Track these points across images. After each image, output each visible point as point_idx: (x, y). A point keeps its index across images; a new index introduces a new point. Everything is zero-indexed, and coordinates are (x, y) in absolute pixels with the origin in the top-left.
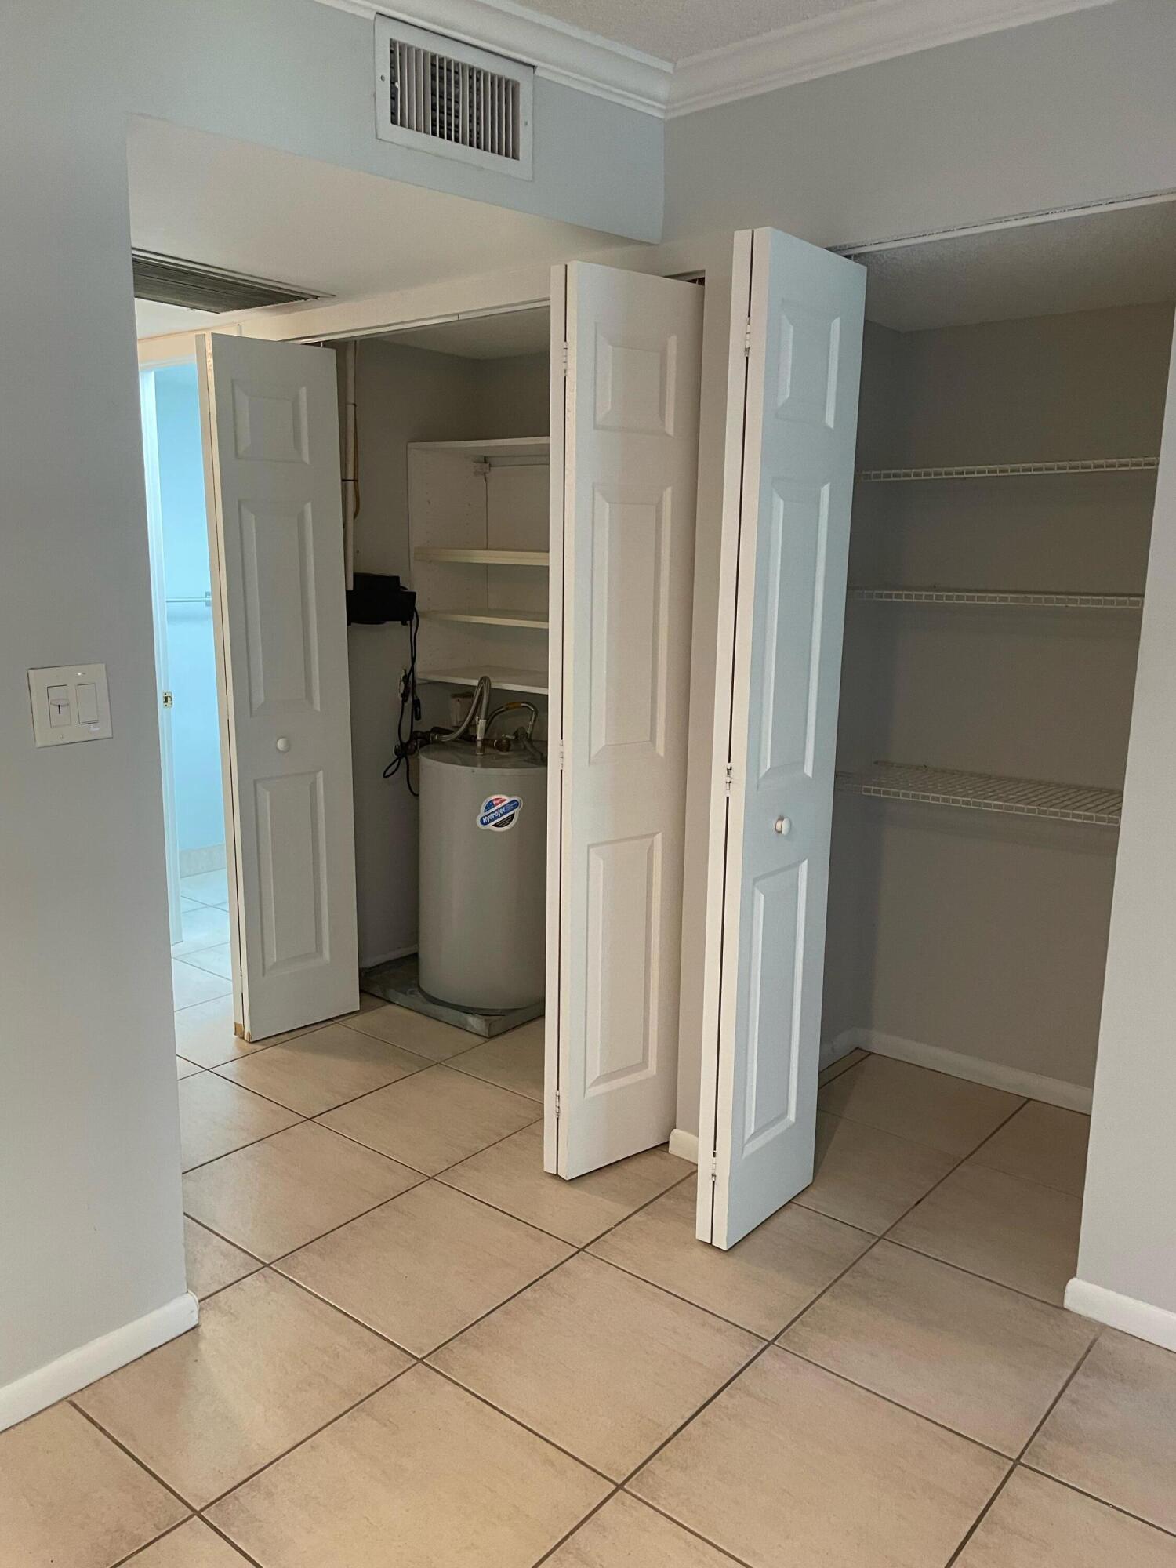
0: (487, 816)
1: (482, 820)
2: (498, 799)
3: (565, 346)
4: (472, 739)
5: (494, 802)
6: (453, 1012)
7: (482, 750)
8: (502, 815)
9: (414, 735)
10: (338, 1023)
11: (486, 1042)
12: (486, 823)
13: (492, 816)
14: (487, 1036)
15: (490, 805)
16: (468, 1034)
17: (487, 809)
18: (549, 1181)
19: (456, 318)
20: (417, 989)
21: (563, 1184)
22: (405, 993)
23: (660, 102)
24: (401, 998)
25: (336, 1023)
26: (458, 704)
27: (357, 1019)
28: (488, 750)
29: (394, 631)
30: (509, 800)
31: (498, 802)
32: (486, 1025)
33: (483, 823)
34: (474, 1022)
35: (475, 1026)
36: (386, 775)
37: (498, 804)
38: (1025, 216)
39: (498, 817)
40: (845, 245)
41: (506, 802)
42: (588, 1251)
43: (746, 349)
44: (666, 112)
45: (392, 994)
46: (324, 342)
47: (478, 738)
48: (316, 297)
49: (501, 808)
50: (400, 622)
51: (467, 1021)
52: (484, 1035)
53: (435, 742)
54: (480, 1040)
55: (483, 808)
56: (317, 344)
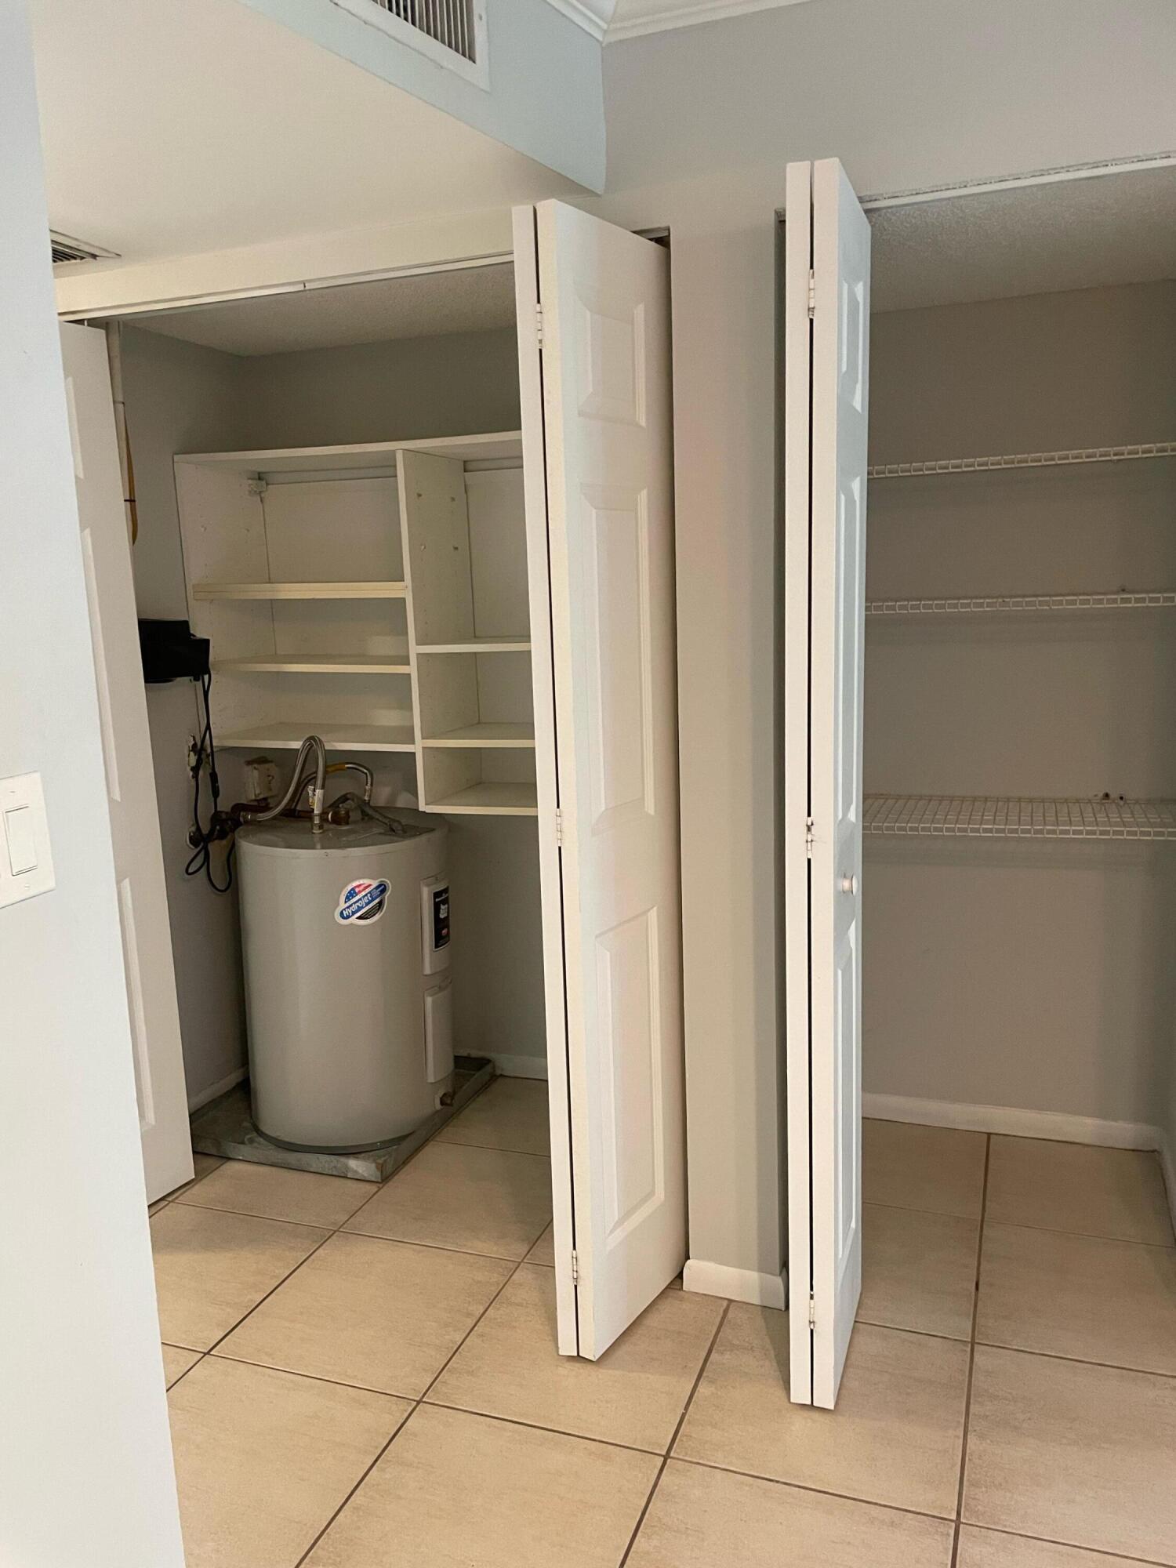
0: (348, 907)
1: (342, 913)
2: (360, 885)
3: (538, 309)
4: (308, 814)
5: (357, 890)
6: (324, 1158)
7: (321, 827)
8: (367, 904)
9: (216, 818)
10: (172, 1201)
11: (380, 1189)
12: (348, 917)
13: (355, 907)
14: (380, 1181)
15: (352, 894)
16: (349, 1182)
17: (348, 898)
18: (569, 1365)
19: (300, 287)
20: (255, 1134)
21: (589, 1367)
22: (243, 1143)
23: (602, 19)
24: (245, 1151)
25: (170, 1202)
26: (256, 773)
27: (196, 1189)
28: (326, 826)
29: (182, 688)
30: (375, 884)
31: (361, 888)
32: (377, 1168)
33: (344, 918)
34: (355, 1165)
35: (360, 1171)
36: (190, 871)
37: (360, 892)
38: (1079, 167)
39: (362, 908)
40: (870, 196)
41: (372, 887)
42: (676, 1456)
43: (809, 309)
44: (605, 32)
45: (232, 1149)
46: (89, 320)
47: (316, 812)
48: (94, 256)
49: (366, 895)
50: (192, 678)
51: (347, 1167)
52: (373, 1179)
53: (247, 822)
54: (373, 1188)
55: (343, 898)
56: (80, 322)
